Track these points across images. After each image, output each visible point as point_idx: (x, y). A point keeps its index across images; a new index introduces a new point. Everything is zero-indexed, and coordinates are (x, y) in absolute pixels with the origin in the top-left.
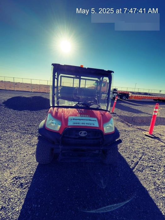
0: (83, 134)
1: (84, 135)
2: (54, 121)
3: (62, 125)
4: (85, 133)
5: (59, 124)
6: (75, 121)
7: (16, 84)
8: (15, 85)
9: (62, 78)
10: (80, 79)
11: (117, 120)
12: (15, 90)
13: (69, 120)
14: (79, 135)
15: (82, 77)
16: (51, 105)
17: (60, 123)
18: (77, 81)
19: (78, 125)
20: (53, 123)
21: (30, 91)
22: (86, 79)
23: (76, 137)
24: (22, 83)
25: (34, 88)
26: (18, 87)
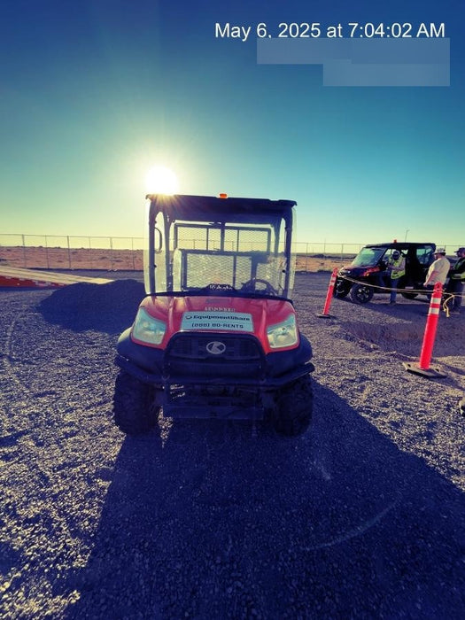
0: (215, 349)
1: (219, 352)
2: (153, 325)
3: (167, 331)
4: (220, 348)
5: (161, 330)
6: (198, 321)
7: (74, 253)
8: (72, 257)
9: (179, 228)
10: (223, 228)
11: (336, 335)
12: (73, 267)
13: (184, 319)
14: (207, 352)
15: (227, 224)
16: (148, 292)
17: (163, 326)
18: (215, 233)
19: (203, 328)
20: (149, 329)
21: (110, 267)
22: (238, 229)
23: (200, 357)
24: (88, 250)
25: (117, 261)
26: (80, 261)
